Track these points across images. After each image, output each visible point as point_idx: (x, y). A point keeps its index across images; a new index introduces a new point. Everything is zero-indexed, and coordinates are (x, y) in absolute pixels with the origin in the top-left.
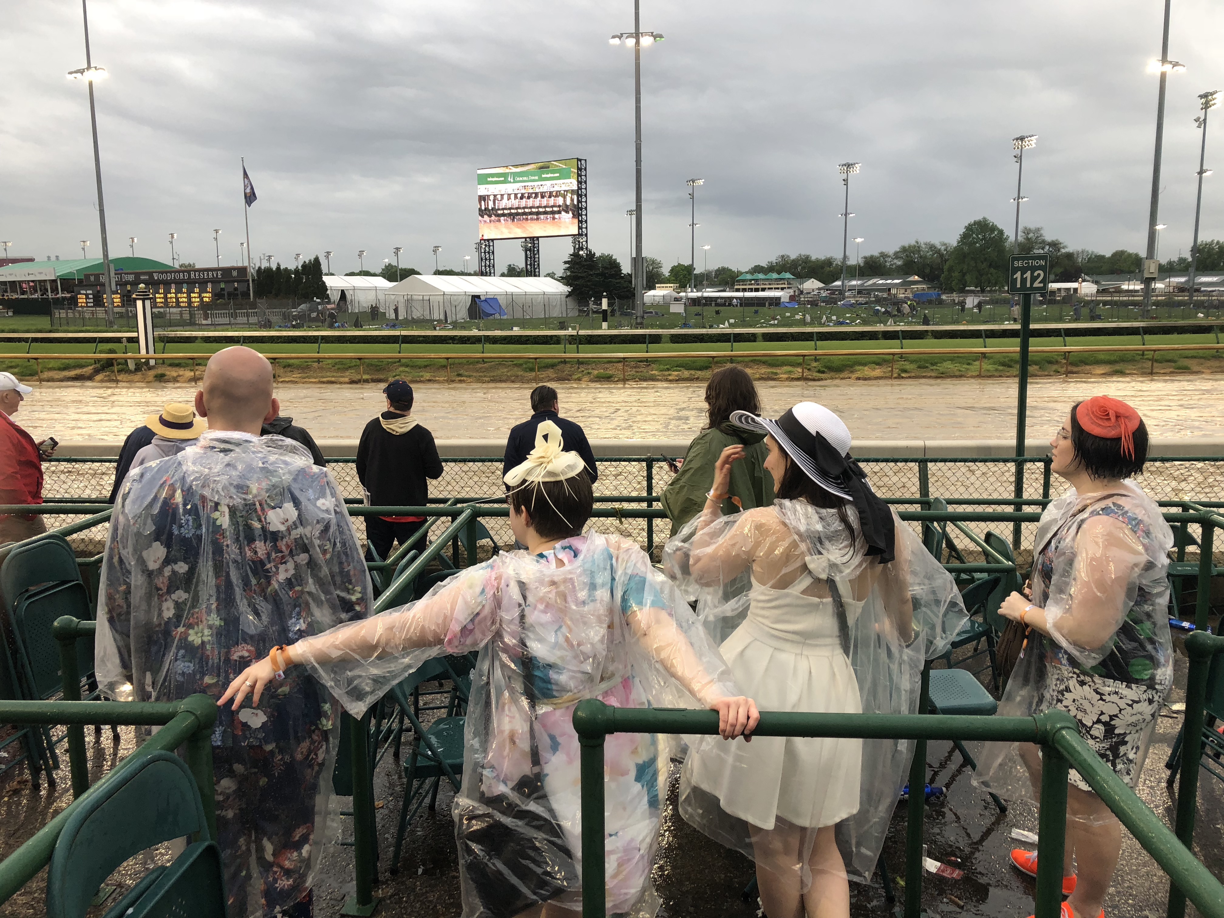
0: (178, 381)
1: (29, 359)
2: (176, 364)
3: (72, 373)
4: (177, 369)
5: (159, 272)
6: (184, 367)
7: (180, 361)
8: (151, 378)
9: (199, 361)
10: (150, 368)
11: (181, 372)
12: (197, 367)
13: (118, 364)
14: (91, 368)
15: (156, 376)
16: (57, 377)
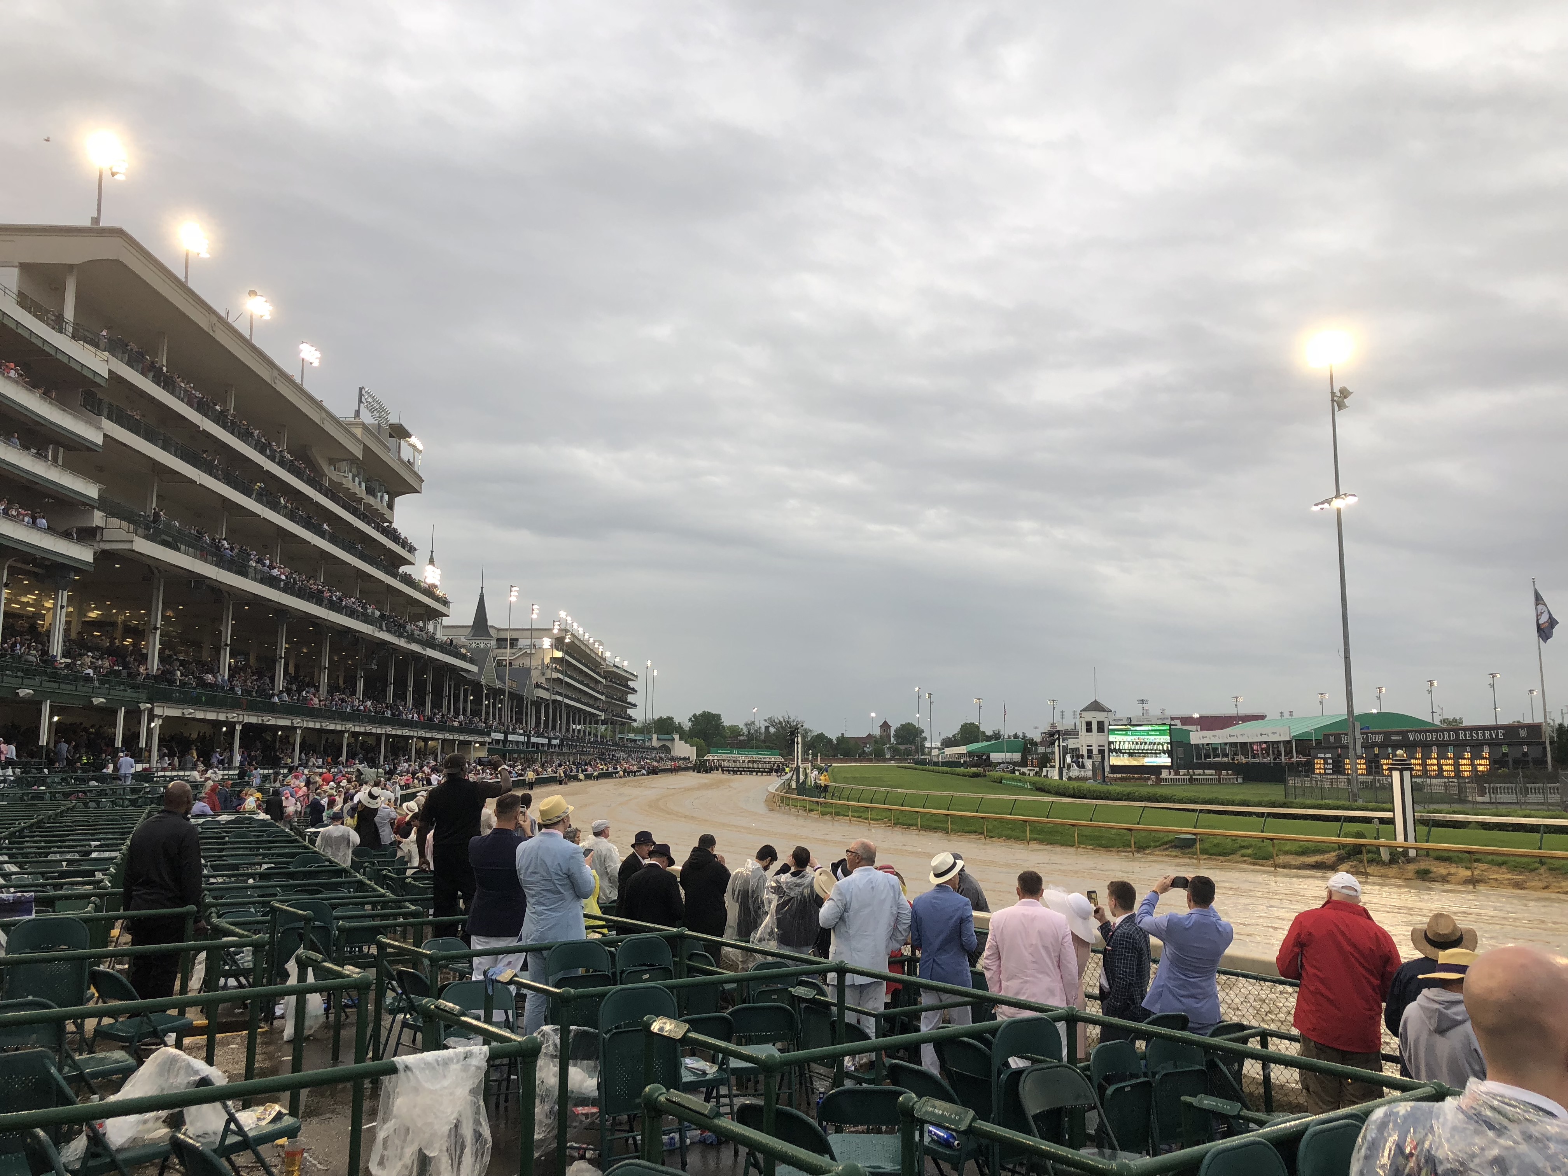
0: (1448, 882)
1: (1263, 839)
2: (1444, 858)
3: (1312, 860)
4: (1446, 864)
5: (1416, 732)
6: (1456, 862)
7: (1451, 854)
8: (1410, 875)
9: (1478, 856)
10: (1409, 861)
11: (1453, 869)
12: (1475, 865)
13: (1368, 852)
14: (1335, 854)
15: (1417, 872)
16: (1294, 863)
